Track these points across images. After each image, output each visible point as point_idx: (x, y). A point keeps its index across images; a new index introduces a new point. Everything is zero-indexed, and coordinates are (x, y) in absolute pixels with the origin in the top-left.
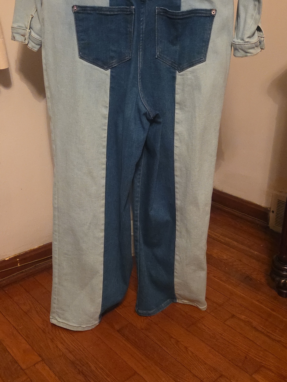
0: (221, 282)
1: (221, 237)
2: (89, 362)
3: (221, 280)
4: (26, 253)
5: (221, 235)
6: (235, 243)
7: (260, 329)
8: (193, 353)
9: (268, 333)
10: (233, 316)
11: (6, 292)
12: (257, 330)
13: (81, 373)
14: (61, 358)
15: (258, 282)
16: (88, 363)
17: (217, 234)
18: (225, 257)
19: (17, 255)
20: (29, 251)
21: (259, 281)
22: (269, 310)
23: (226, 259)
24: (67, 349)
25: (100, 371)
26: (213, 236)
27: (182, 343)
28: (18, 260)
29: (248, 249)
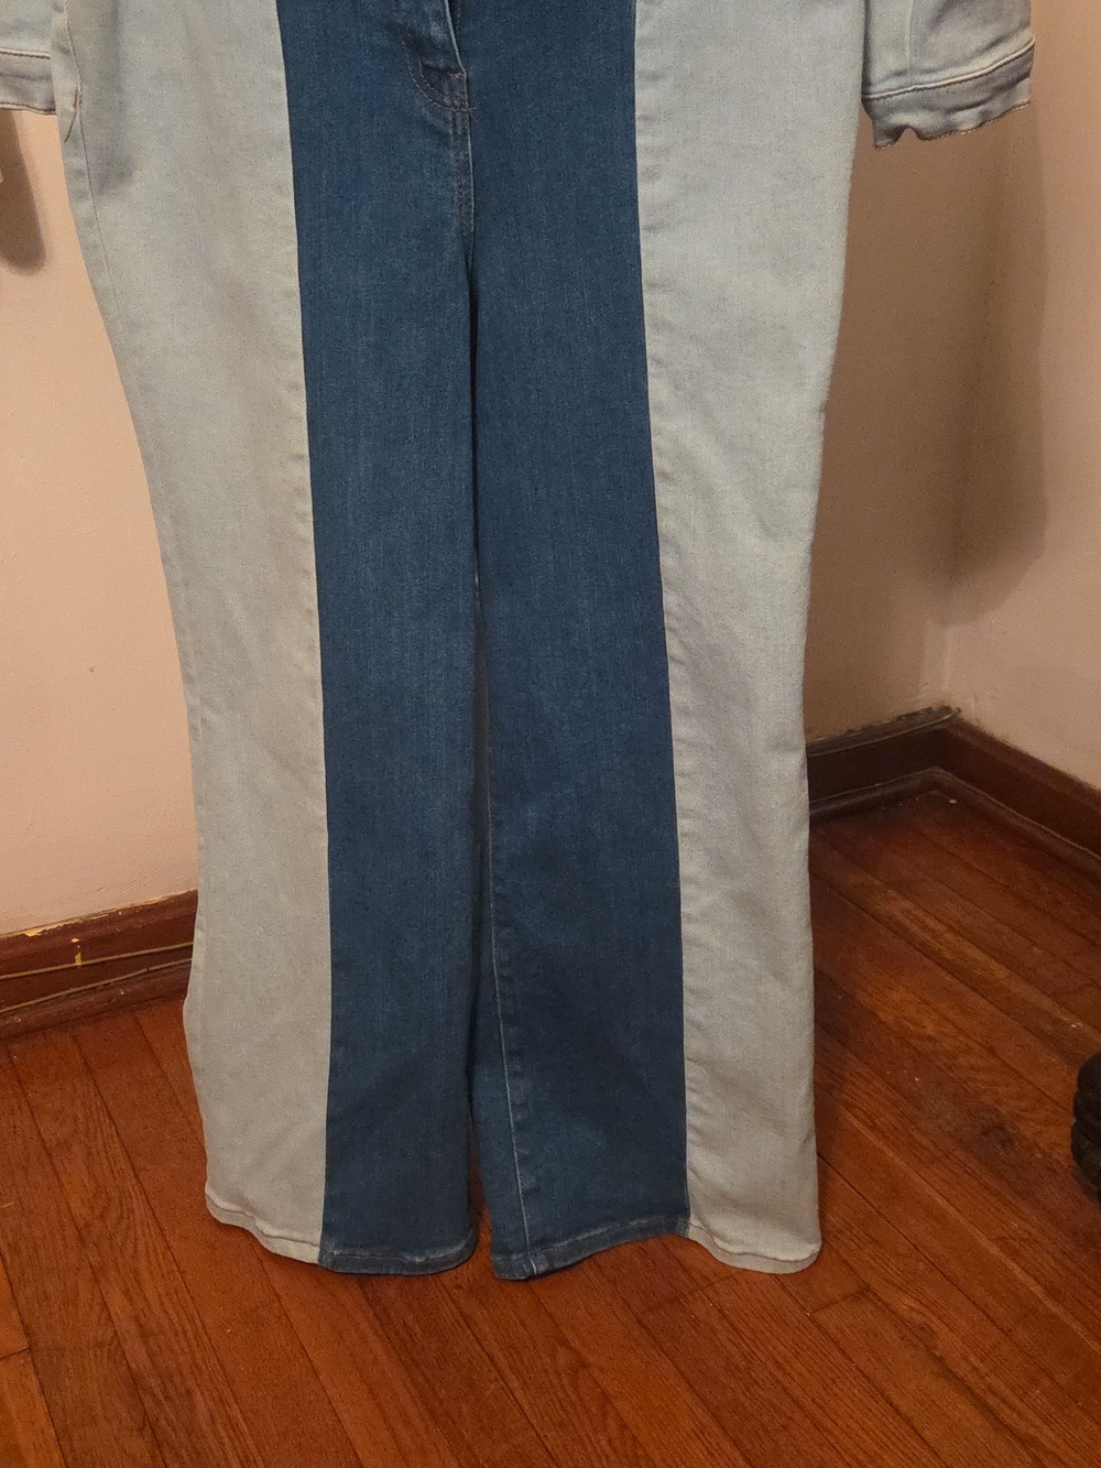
0: (867, 1133)
1: (949, 936)
2: (197, 1390)
3: (873, 1128)
4: (112, 918)
5: (951, 928)
6: (1001, 973)
7: (962, 1370)
8: (623, 1427)
9: (994, 1393)
10: (864, 1292)
11: (11, 1061)
12: (947, 1373)
13: (148, 1427)
14: (99, 1352)
15: (1039, 1156)
16: (189, 1393)
17: (932, 923)
18: (930, 1029)
19: (76, 923)
20: (123, 910)
21: (1043, 1152)
22: (1037, 1289)
23: (930, 1039)
24: (137, 1319)
25: (223, 1433)
26: (915, 928)
27: (597, 1374)
28: (75, 940)
29: (1046, 1003)
